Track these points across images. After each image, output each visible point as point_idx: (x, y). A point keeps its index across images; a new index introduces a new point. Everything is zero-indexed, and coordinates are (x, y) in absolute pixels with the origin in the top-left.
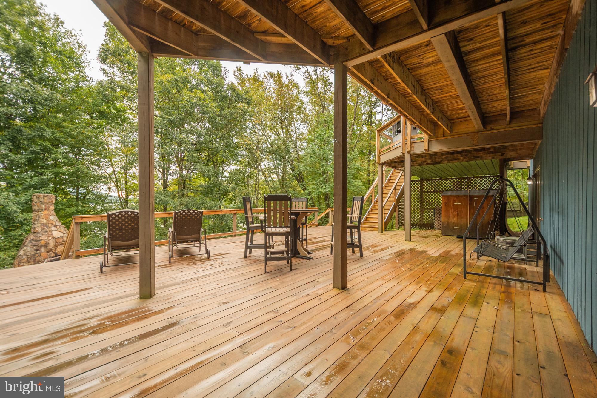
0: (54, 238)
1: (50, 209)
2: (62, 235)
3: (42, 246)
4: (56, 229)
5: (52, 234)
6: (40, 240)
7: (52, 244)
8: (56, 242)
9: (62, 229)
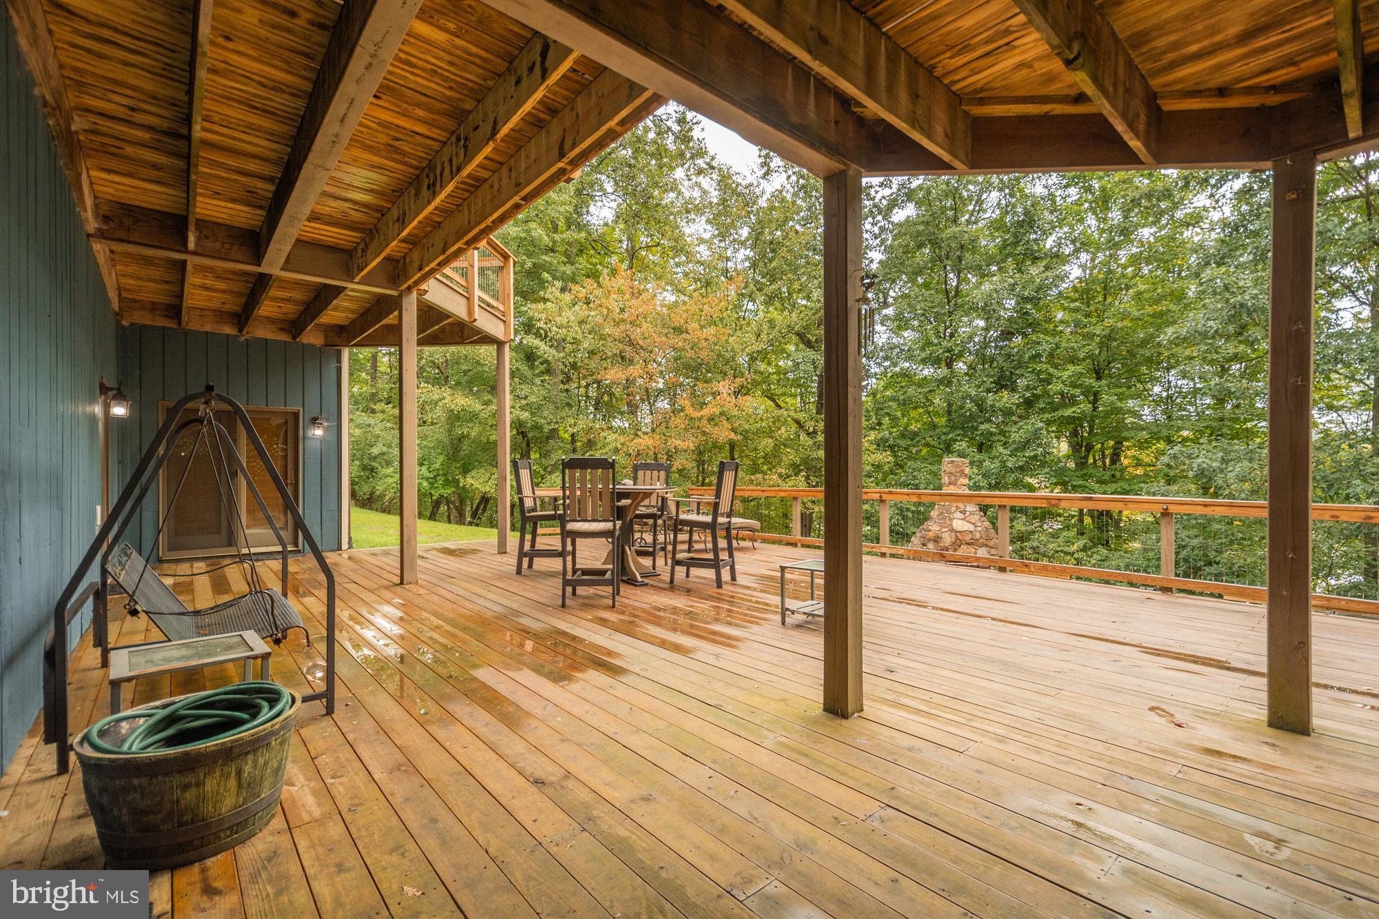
0: (952, 530)
1: (959, 483)
2: (972, 528)
3: (930, 540)
4: (962, 516)
5: (951, 525)
6: (930, 531)
7: (947, 539)
8: (957, 538)
9: (975, 518)
